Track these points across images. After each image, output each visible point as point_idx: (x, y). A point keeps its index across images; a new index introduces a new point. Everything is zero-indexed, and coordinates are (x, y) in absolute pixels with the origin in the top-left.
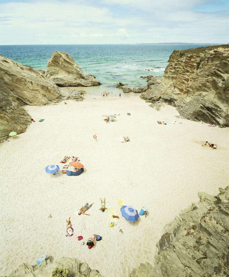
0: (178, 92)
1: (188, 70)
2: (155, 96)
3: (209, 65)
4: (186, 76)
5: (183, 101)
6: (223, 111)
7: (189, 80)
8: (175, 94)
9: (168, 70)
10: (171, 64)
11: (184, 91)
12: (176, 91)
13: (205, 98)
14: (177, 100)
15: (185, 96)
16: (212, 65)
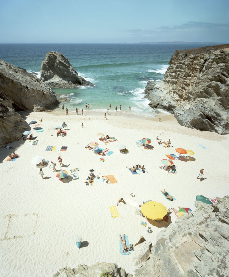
0: (178, 98)
1: (190, 73)
2: (153, 103)
3: (212, 68)
4: (188, 80)
5: (182, 109)
6: (223, 120)
7: (190, 85)
8: (175, 101)
9: (168, 74)
10: (172, 66)
11: (183, 97)
12: (175, 97)
13: (206, 105)
14: (176, 107)
15: (184, 103)
16: (216, 67)
